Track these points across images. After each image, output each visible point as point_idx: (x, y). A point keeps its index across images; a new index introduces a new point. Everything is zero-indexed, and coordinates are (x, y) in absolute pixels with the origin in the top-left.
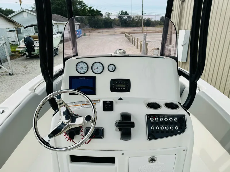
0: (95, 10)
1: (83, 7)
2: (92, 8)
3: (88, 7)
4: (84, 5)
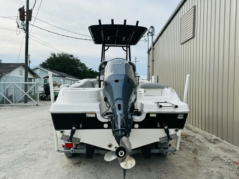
2: (92, 70)
3: (88, 69)
4: (85, 67)
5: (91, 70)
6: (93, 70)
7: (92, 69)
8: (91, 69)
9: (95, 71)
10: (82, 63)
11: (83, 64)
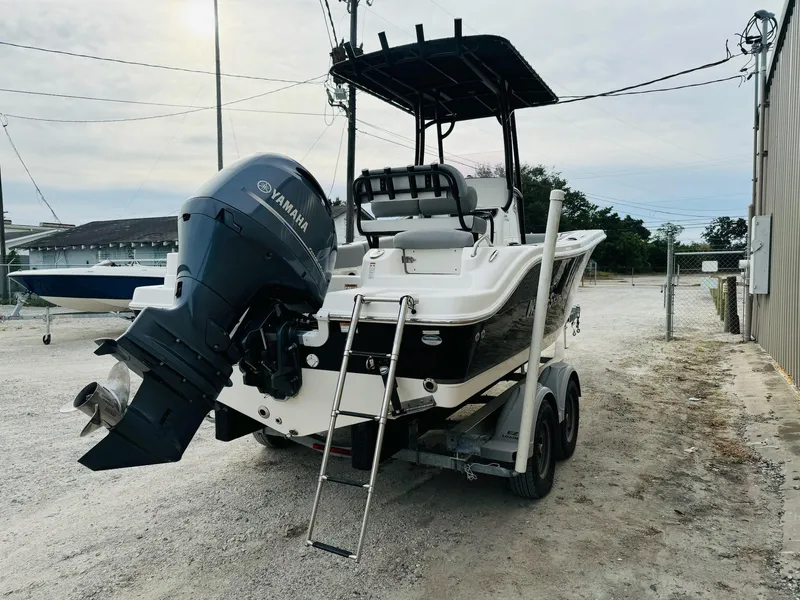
0: (623, 219)
1: (579, 209)
2: (612, 213)
3: (598, 210)
4: (583, 205)
5: (609, 215)
6: (616, 215)
7: (610, 209)
8: (608, 210)
9: (622, 217)
10: (572, 191)
11: (576, 195)
